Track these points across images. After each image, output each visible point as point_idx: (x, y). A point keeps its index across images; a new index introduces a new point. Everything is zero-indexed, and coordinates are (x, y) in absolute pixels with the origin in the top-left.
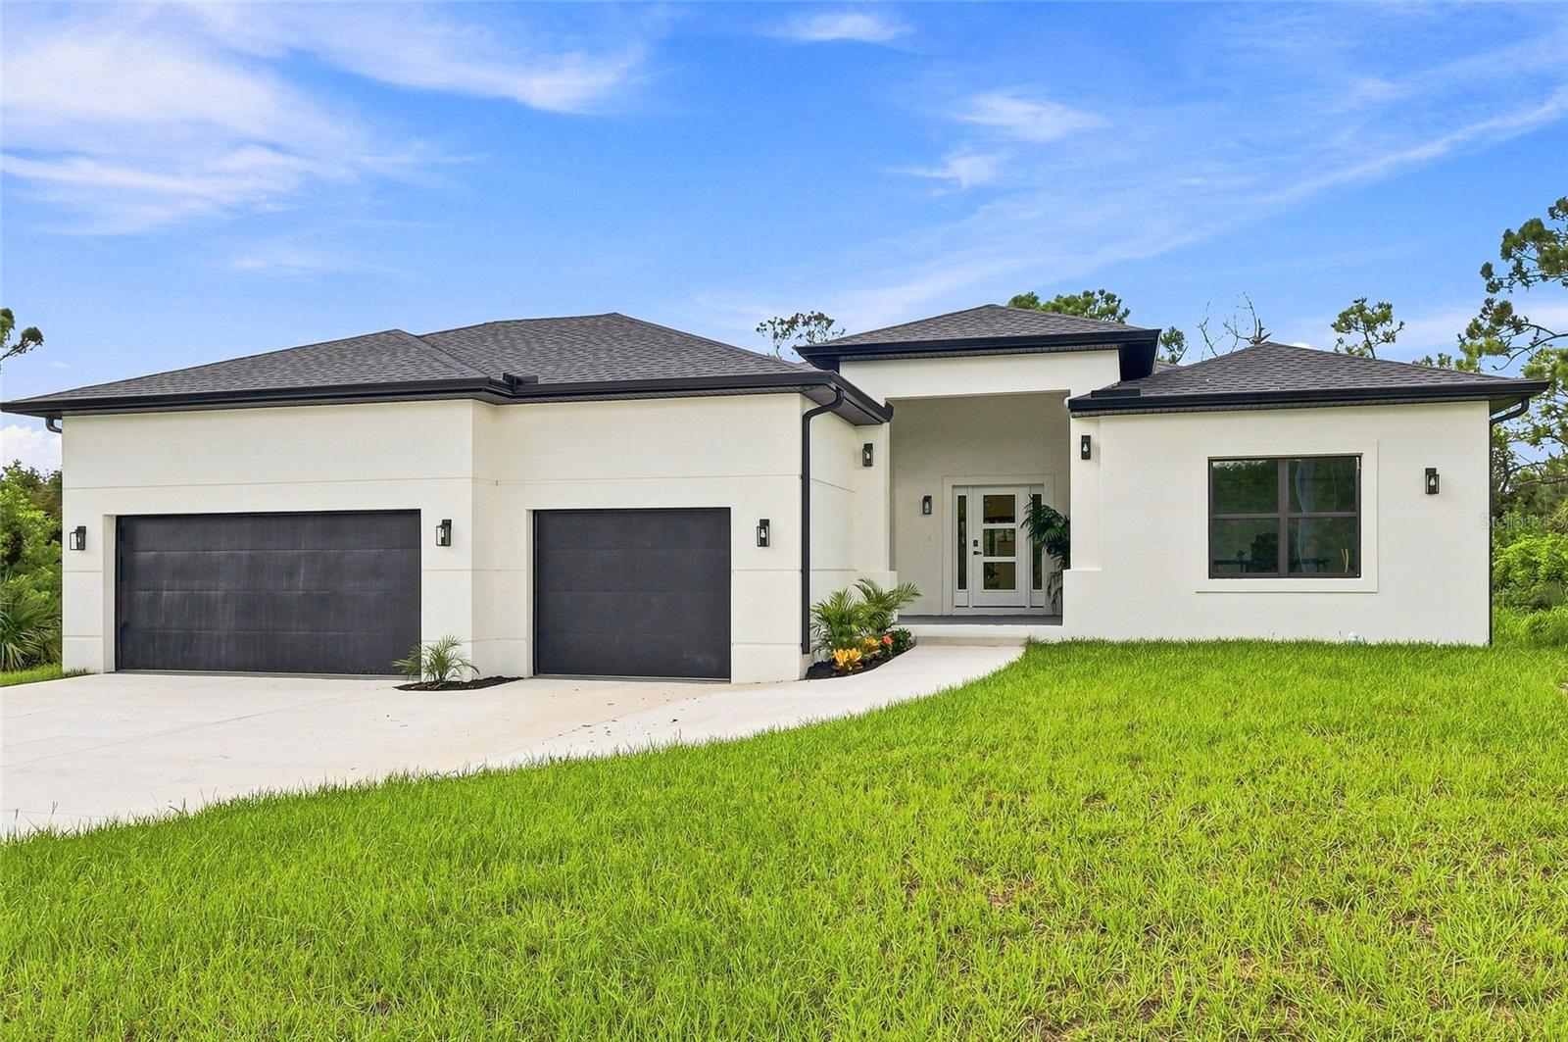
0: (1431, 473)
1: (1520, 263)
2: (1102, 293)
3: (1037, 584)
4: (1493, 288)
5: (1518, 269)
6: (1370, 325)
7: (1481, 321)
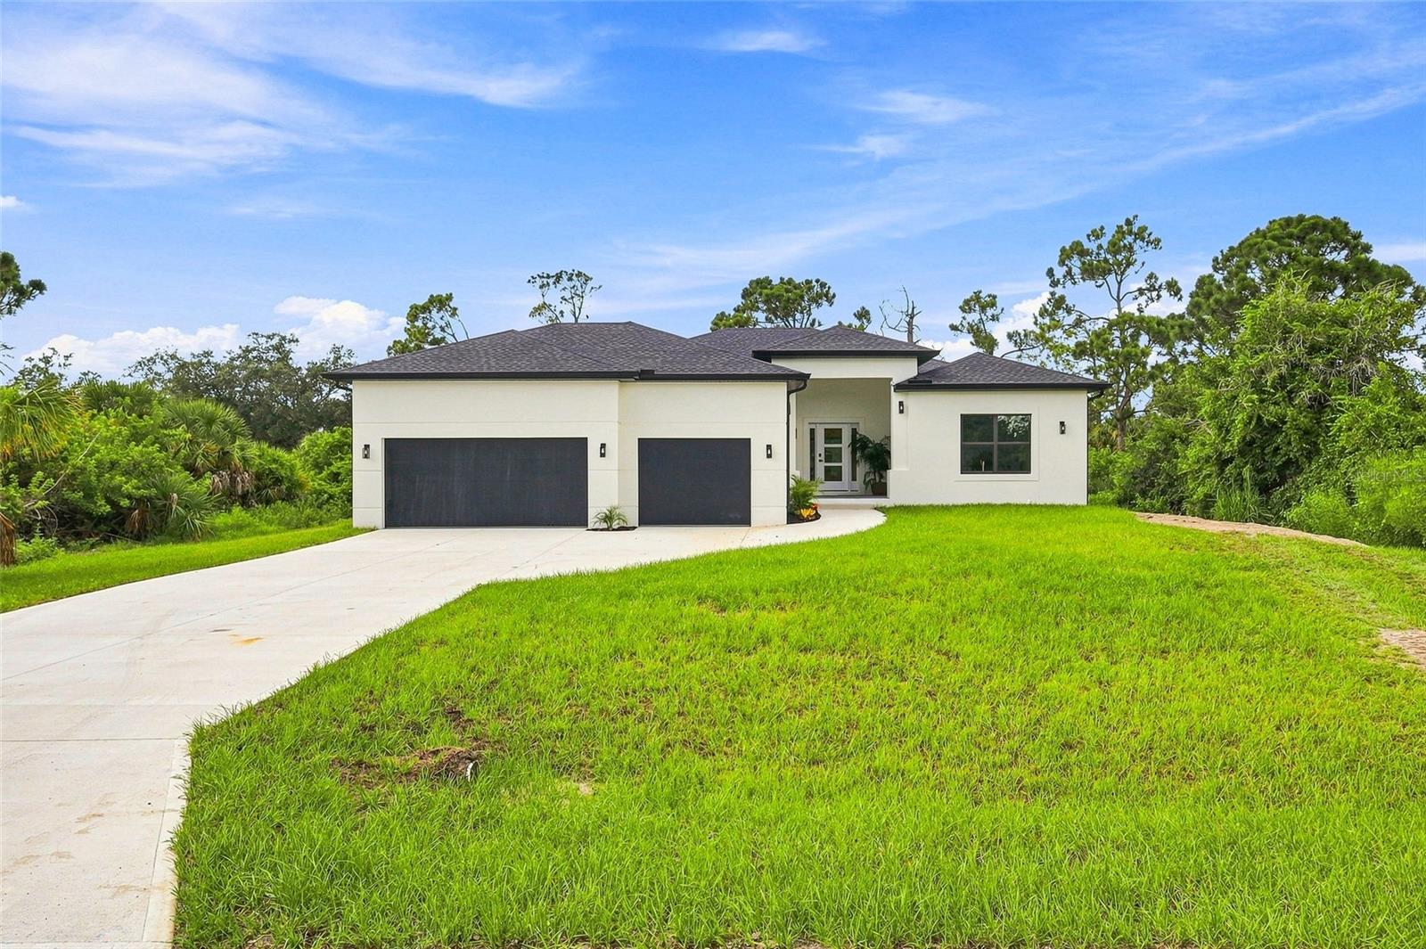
0: (1062, 424)
1: (1070, 269)
2: (817, 281)
3: (854, 479)
4: (1054, 284)
5: (1069, 273)
6: (983, 309)
7: (1048, 307)
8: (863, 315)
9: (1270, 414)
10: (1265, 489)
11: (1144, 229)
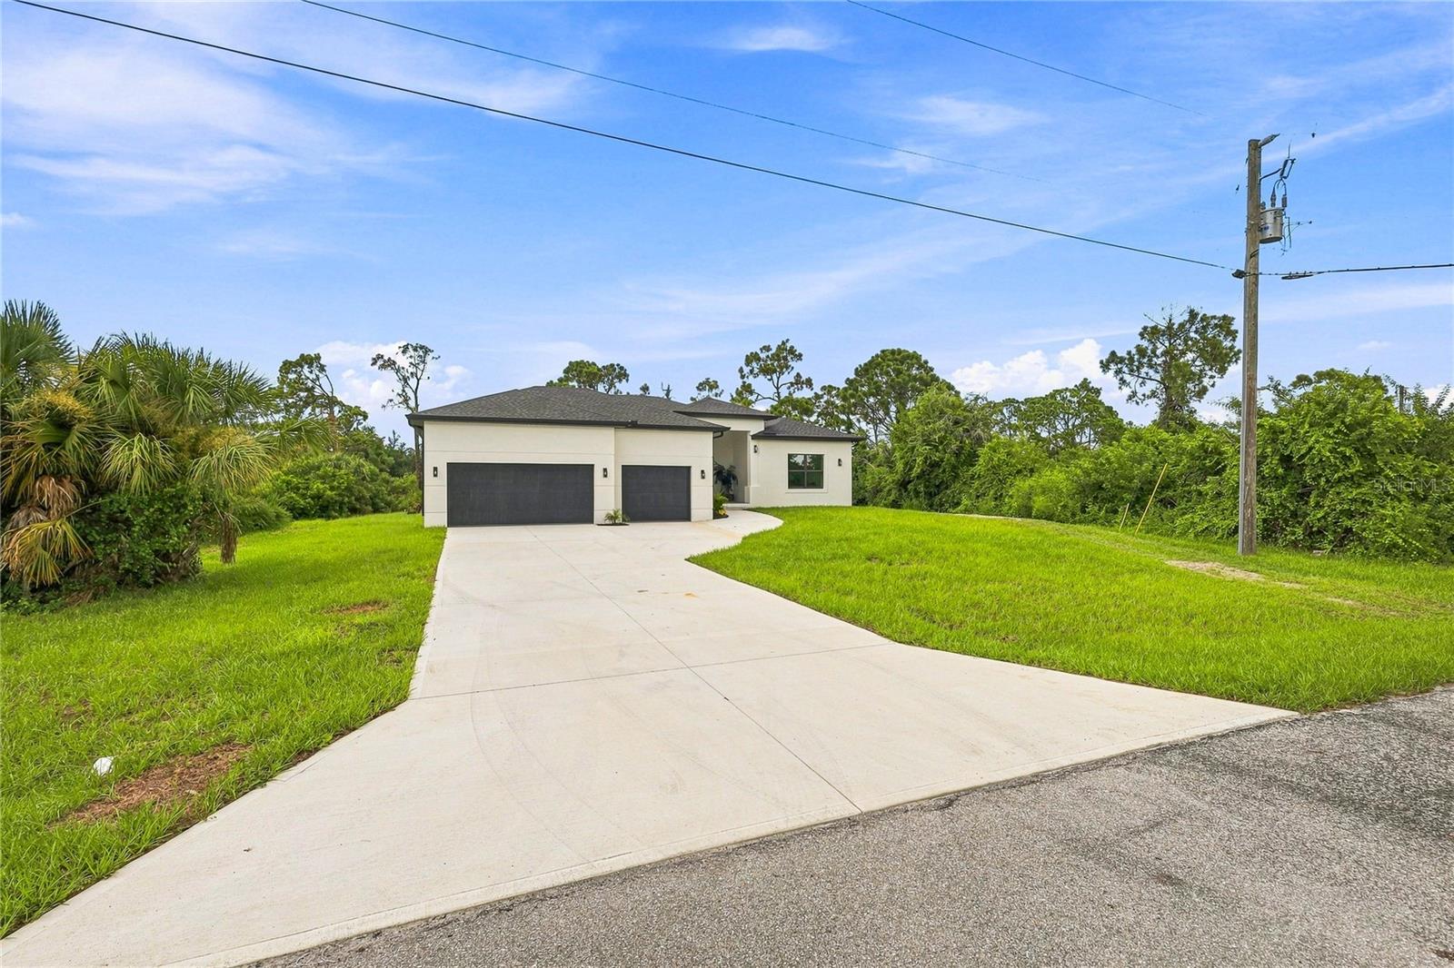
0: (840, 460)
1: (752, 368)
4: (744, 376)
5: (751, 371)
6: (711, 388)
7: (739, 388)
8: (645, 388)
9: (936, 457)
10: (930, 495)
11: (792, 347)
